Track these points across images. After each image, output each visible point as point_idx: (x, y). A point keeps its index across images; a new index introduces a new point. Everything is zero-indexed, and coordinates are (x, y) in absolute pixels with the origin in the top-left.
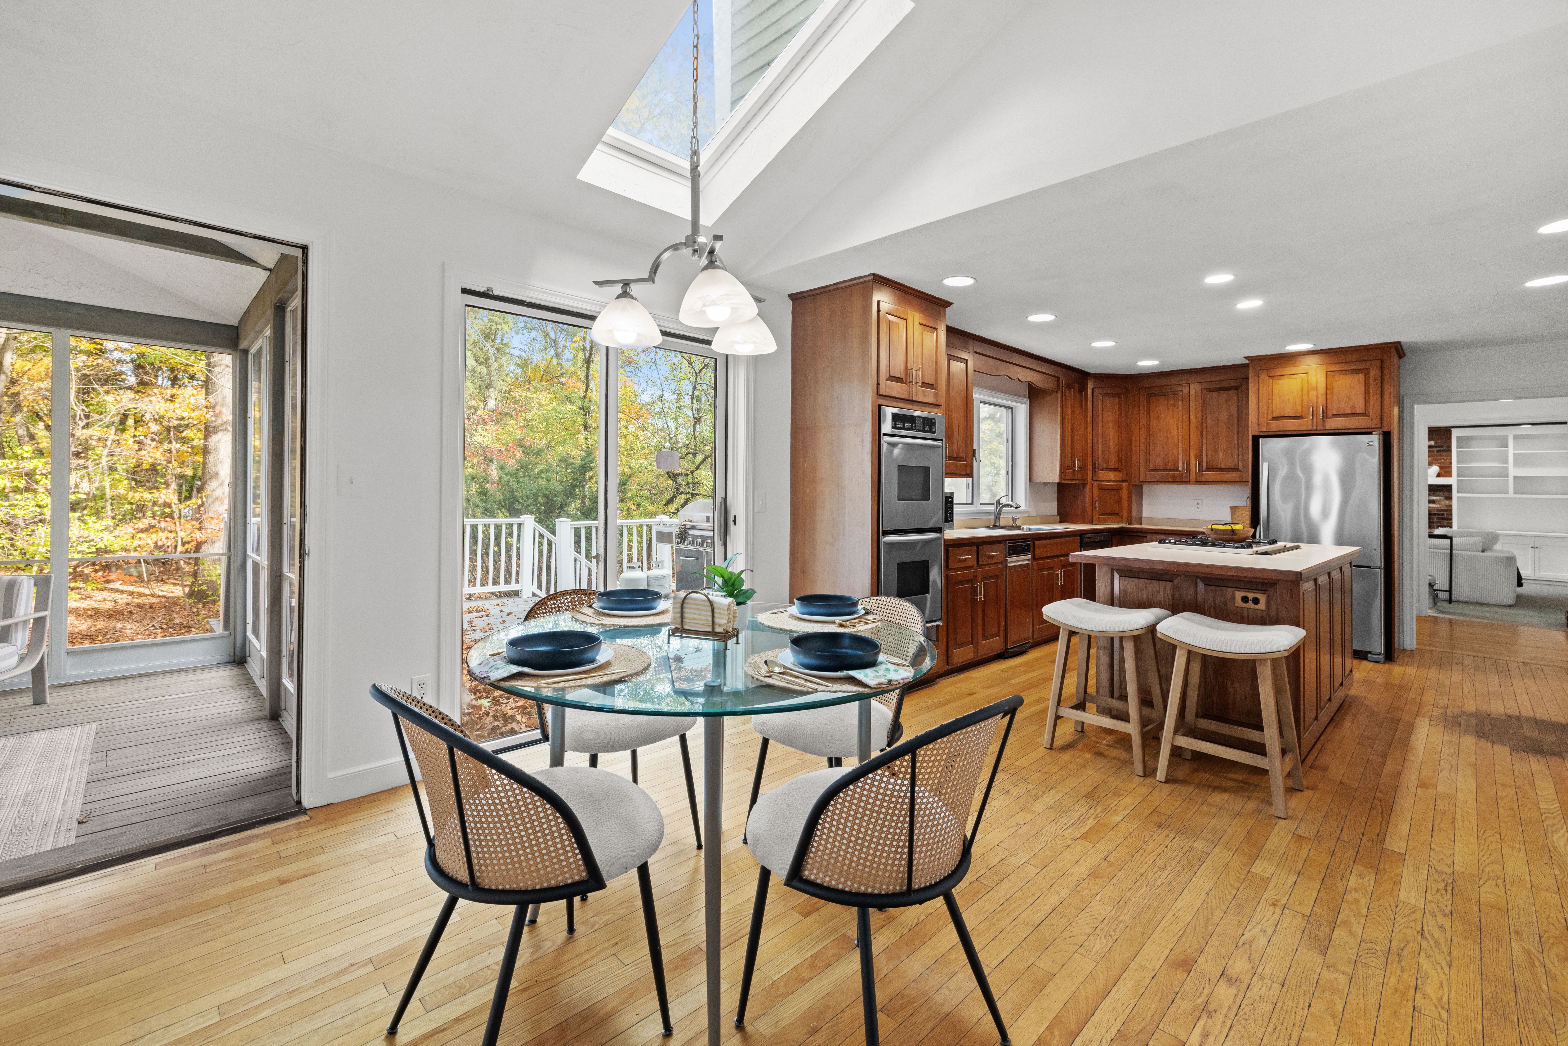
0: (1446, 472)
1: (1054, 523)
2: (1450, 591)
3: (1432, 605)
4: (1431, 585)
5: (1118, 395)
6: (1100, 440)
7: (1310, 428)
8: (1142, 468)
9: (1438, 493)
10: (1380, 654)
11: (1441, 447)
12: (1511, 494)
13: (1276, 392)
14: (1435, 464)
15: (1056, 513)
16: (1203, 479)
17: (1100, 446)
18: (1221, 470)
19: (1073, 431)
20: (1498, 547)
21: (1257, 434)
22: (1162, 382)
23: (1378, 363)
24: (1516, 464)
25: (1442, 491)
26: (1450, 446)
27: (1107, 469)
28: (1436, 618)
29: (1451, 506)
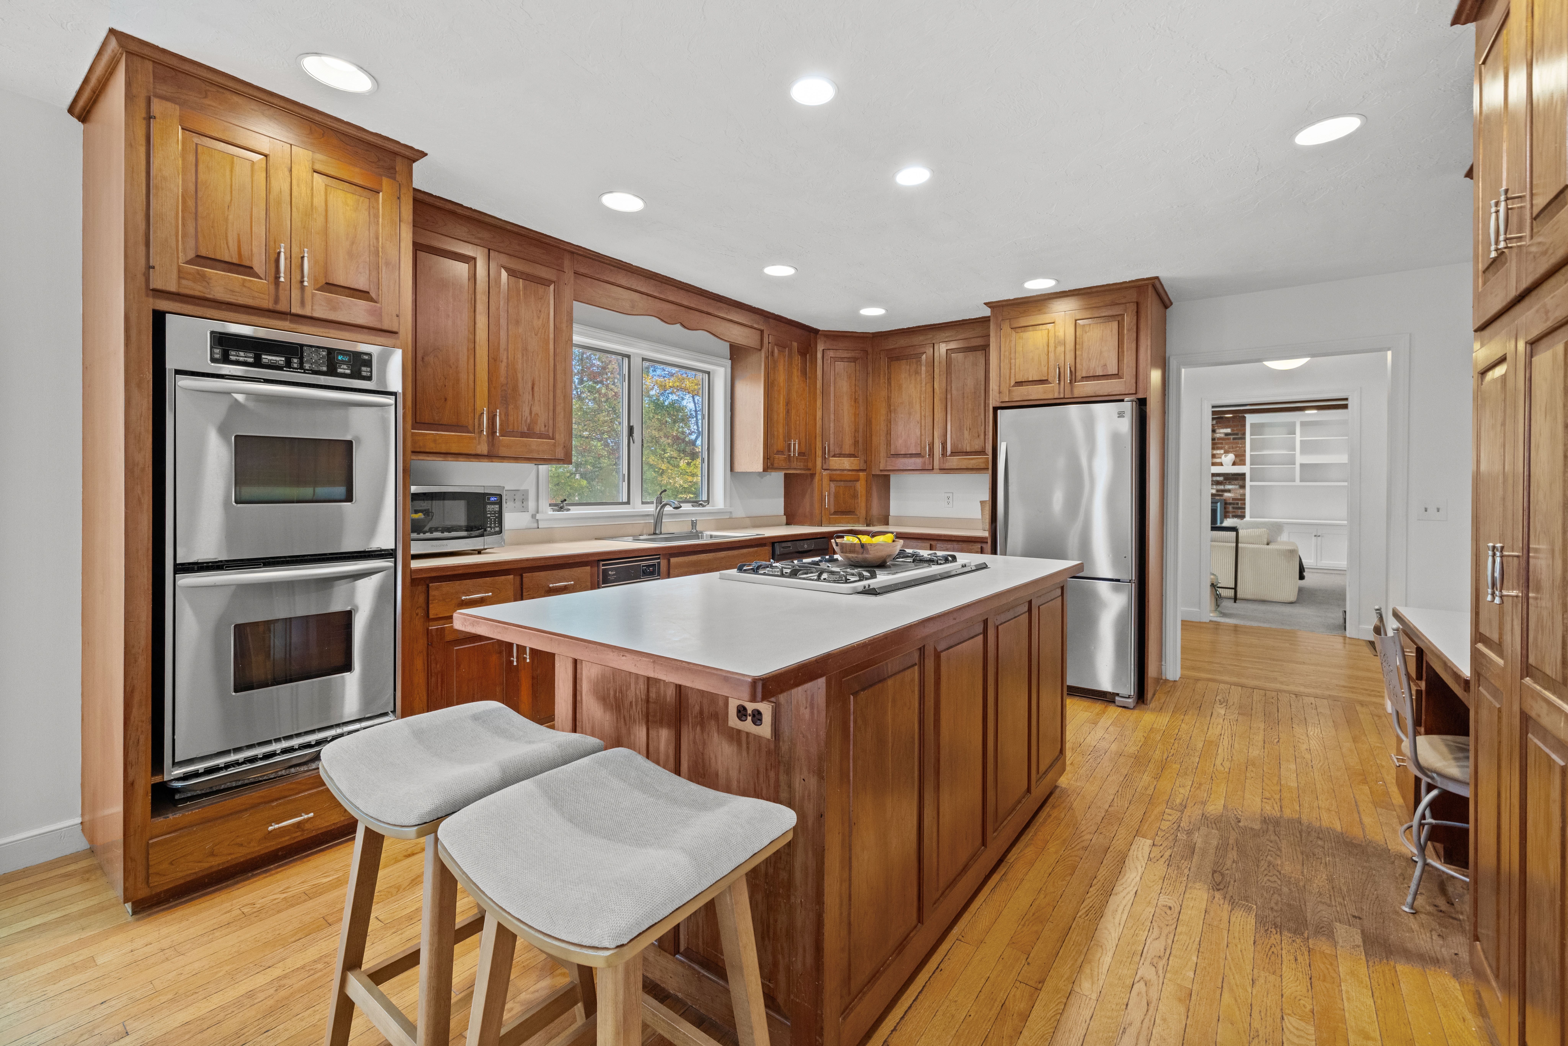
0: (1241, 460)
1: (777, 525)
2: (1235, 589)
3: (1213, 607)
4: (1213, 586)
5: (854, 360)
6: (832, 417)
7: (1056, 396)
8: (883, 454)
9: (1233, 482)
10: (1129, 697)
11: (1237, 434)
12: (1298, 482)
13: (1019, 349)
14: (1231, 452)
15: (782, 512)
16: (947, 466)
17: (832, 425)
18: (967, 453)
19: (788, 403)
20: (1284, 537)
21: (998, 405)
22: (902, 342)
23: (1133, 307)
24: (1303, 452)
25: (1236, 479)
26: (1244, 434)
27: (840, 455)
28: (1217, 624)
29: (1244, 495)
